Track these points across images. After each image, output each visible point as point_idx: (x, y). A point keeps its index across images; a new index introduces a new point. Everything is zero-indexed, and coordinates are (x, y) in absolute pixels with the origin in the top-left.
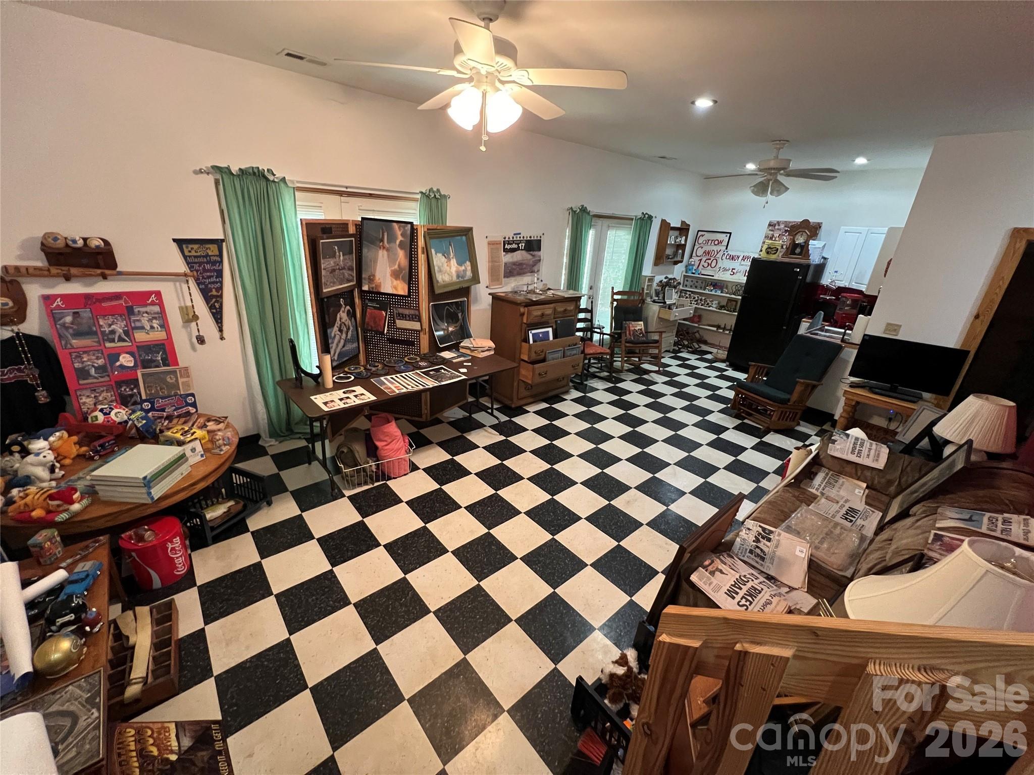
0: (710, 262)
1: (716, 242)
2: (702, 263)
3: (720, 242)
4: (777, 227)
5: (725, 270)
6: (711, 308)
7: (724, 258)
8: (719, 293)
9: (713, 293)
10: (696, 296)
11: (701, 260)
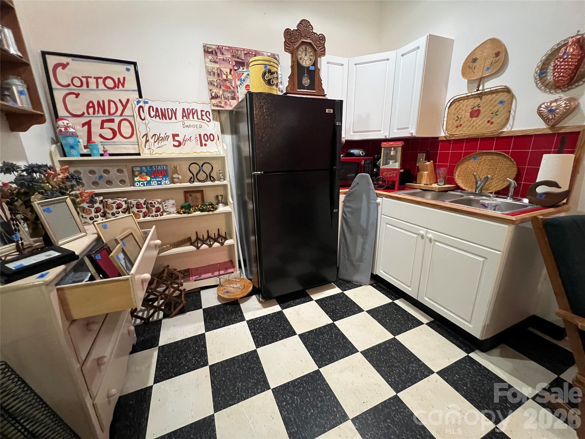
0: (115, 126)
1: (110, 83)
2: (96, 129)
3: (119, 84)
4: (220, 56)
5: (159, 139)
6: (165, 216)
7: (145, 114)
8: (166, 184)
9: (154, 186)
10: (121, 201)
11: (88, 124)
